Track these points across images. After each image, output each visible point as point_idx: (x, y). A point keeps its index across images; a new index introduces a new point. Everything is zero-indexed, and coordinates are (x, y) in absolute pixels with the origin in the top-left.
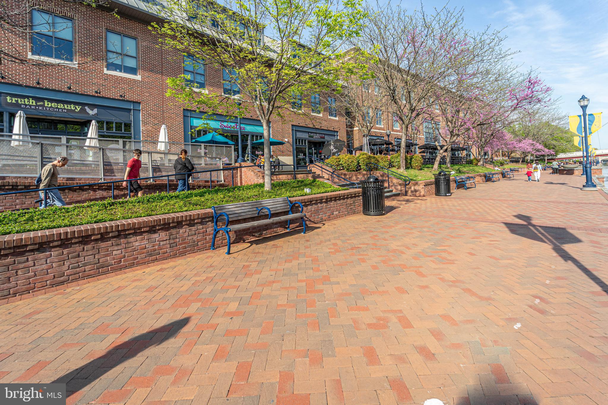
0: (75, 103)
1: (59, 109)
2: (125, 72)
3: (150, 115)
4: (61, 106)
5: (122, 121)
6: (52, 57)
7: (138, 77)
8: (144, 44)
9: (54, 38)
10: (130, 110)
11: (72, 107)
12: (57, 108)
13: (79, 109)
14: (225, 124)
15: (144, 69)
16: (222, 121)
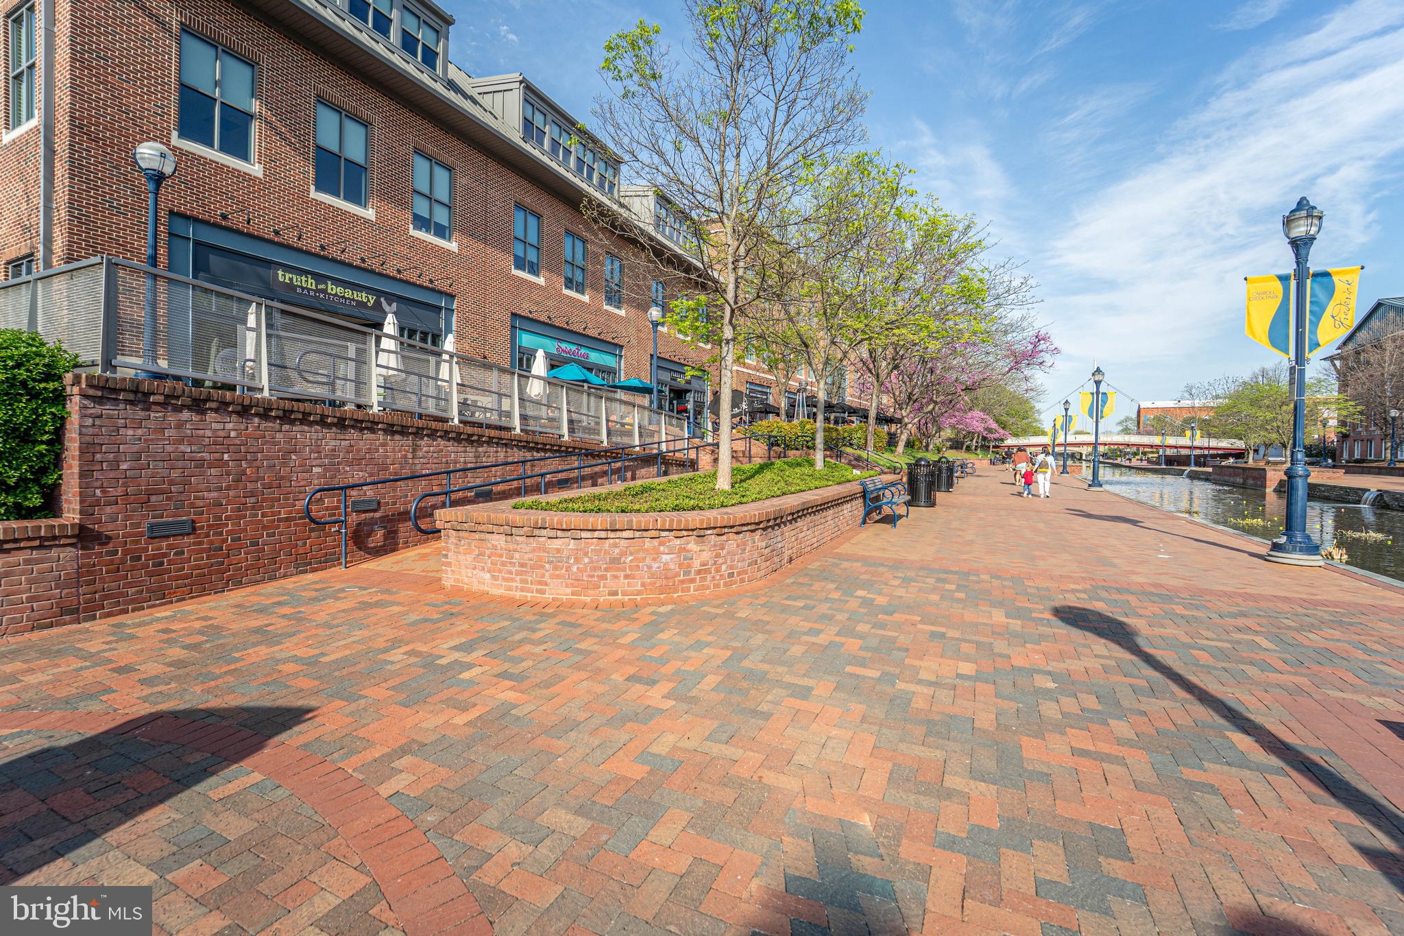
0: (369, 290)
1: (346, 299)
2: (436, 234)
3: (467, 320)
4: (348, 293)
5: (428, 330)
6: (338, 196)
7: (453, 246)
8: (464, 181)
9: (343, 159)
10: (440, 308)
11: (363, 297)
12: (343, 297)
13: (372, 302)
14: (564, 345)
15: (462, 231)
16: (560, 340)
